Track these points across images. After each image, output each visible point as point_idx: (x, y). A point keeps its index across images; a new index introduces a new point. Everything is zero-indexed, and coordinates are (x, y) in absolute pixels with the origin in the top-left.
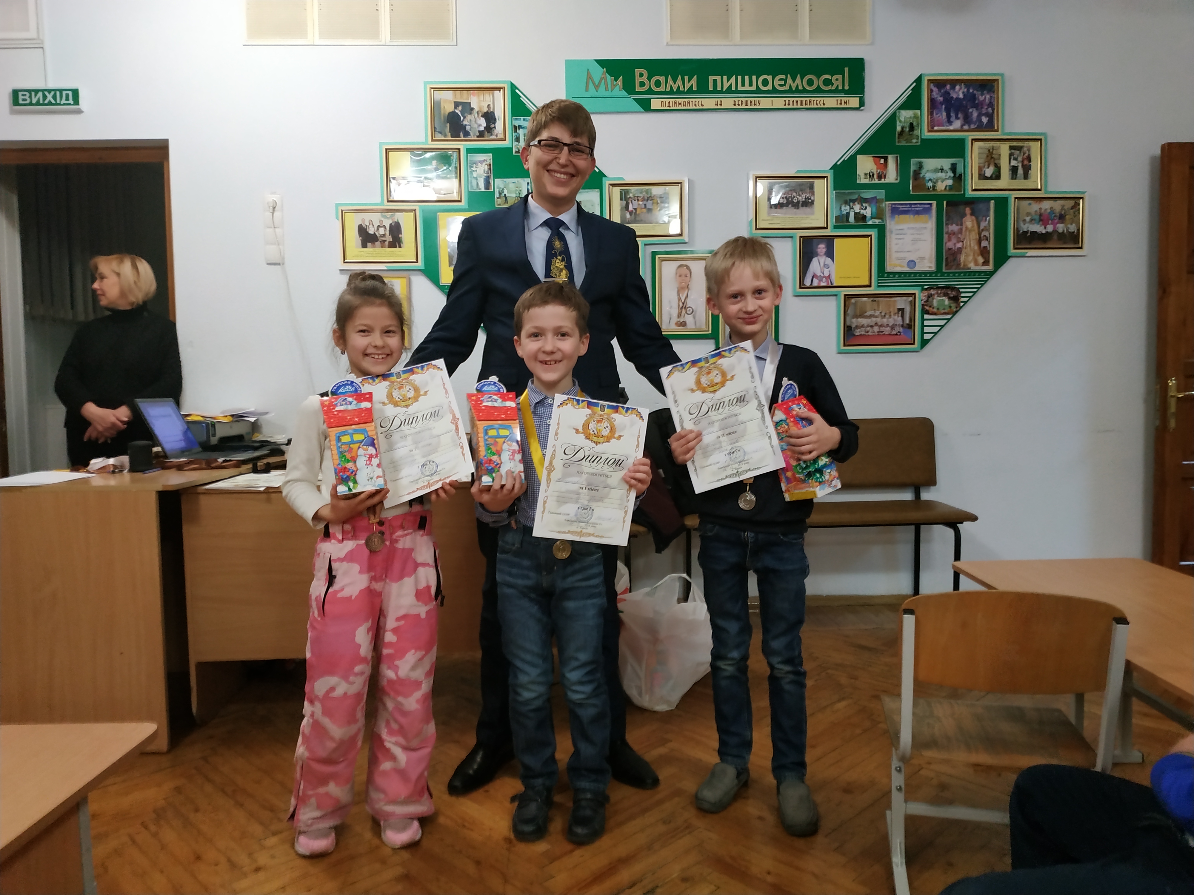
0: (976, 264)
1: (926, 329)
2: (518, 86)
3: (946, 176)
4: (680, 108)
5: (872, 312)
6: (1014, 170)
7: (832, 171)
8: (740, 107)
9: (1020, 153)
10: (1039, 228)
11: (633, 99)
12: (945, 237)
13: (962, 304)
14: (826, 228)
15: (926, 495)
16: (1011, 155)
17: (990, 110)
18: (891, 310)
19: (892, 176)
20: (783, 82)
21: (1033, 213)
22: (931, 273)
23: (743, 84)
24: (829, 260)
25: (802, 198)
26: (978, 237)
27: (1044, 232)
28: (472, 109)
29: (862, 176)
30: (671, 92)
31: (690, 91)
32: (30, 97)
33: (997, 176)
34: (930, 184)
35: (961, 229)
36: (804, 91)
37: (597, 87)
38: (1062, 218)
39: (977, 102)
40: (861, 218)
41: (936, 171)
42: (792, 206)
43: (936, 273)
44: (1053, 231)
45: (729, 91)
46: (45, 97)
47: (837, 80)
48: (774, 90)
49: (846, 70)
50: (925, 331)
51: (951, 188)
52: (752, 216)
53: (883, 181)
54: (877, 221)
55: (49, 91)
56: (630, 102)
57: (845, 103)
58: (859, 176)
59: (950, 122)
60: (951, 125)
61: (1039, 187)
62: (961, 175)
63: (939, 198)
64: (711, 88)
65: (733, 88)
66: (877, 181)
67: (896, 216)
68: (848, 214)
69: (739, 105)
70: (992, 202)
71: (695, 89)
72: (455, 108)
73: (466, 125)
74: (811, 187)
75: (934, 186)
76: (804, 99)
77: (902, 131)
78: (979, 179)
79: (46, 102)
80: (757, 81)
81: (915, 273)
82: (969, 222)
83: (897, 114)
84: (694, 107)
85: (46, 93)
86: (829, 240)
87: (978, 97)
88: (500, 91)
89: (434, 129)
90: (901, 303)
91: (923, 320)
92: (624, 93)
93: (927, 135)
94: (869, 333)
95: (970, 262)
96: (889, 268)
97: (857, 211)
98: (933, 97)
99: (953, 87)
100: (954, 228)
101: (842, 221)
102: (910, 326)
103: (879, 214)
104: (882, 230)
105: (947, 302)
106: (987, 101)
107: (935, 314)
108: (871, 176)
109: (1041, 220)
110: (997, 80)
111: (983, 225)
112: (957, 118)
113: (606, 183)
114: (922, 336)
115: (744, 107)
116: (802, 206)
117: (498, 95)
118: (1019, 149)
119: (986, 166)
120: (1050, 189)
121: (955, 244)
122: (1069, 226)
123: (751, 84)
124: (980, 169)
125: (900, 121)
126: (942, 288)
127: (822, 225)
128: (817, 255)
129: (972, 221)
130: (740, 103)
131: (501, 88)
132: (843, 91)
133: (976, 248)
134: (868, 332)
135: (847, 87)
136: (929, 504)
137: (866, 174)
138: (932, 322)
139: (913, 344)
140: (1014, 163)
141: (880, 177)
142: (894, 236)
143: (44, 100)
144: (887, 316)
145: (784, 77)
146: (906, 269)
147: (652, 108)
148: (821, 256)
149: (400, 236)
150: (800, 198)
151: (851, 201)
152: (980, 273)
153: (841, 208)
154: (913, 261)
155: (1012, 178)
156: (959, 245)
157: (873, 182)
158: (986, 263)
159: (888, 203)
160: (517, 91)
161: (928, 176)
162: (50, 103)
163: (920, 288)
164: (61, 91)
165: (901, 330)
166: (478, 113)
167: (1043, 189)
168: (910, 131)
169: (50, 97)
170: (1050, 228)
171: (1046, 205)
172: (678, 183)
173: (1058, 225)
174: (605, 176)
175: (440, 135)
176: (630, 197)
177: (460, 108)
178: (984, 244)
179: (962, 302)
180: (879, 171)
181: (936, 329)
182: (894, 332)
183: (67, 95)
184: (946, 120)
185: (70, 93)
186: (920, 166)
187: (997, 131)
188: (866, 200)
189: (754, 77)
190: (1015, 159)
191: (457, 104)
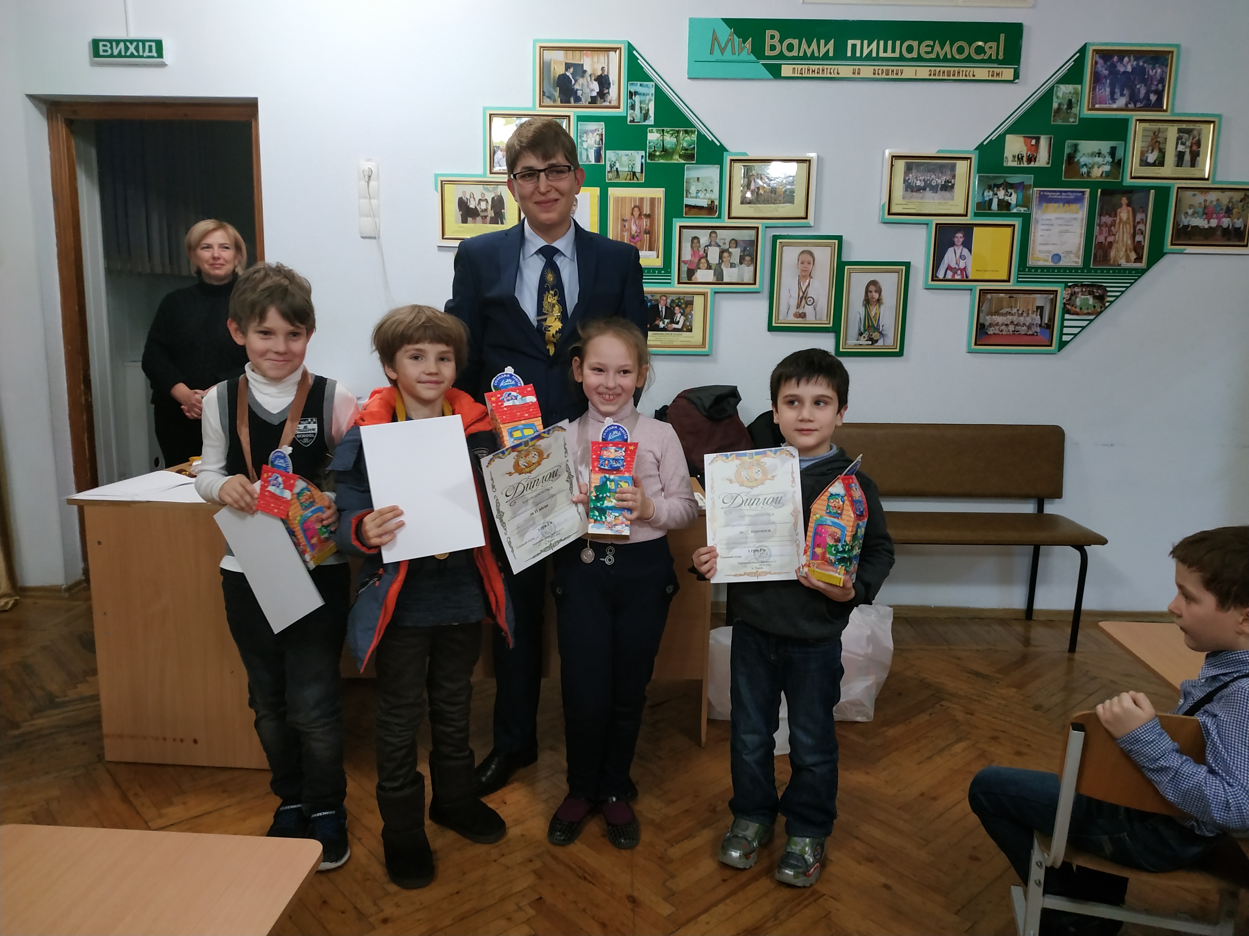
0: (1128, 260)
1: (1066, 330)
2: (636, 47)
3: (1104, 161)
4: (813, 75)
5: (1009, 310)
6: (1180, 156)
7: (977, 151)
8: (880, 76)
9: (1189, 136)
10: (1200, 222)
11: (762, 64)
12: (1097, 228)
13: (1107, 304)
14: (966, 215)
15: (1050, 508)
16: (1179, 138)
17: (1160, 86)
18: (1030, 308)
19: (1043, 159)
20: (929, 49)
21: (1197, 205)
22: (1076, 269)
23: (885, 51)
24: (966, 251)
25: (941, 181)
26: (1132, 231)
27: (1206, 227)
28: (585, 72)
29: (1010, 158)
30: (805, 57)
31: (826, 57)
32: (111, 48)
33: (1160, 162)
34: (1084, 170)
35: (1115, 221)
36: (954, 60)
37: (723, 50)
38: (1229, 212)
39: (1146, 77)
40: (1004, 205)
41: (1093, 155)
42: (930, 190)
43: (1082, 269)
44: (1217, 226)
45: (869, 57)
46: (127, 48)
47: (990, 48)
48: (920, 59)
49: (1002, 36)
50: (1064, 332)
51: (1108, 174)
52: (885, 200)
53: (1032, 165)
54: (1022, 210)
55: (131, 42)
56: (759, 68)
57: (998, 74)
58: (1006, 158)
59: (1113, 100)
60: (1115, 102)
61: (1206, 177)
62: (1120, 161)
63: (1093, 186)
64: (849, 54)
65: (874, 55)
66: (1025, 165)
67: (1045, 204)
68: (991, 201)
69: (878, 74)
70: (1152, 191)
71: (831, 54)
72: (566, 70)
73: (577, 90)
74: (953, 168)
75: (1089, 173)
76: (952, 69)
77: (1059, 109)
78: (1141, 165)
79: (128, 54)
80: (901, 47)
81: (1059, 269)
82: (1124, 213)
83: (1055, 89)
84: (829, 75)
85: (128, 44)
86: (968, 229)
87: (1148, 71)
88: (616, 51)
89: (543, 94)
90: (1040, 301)
91: (1063, 320)
92: (752, 58)
93: (1087, 113)
94: (1004, 332)
95: (1121, 259)
96: (1031, 263)
97: (1001, 197)
98: (1097, 70)
99: (1121, 60)
100: (1107, 219)
101: (983, 208)
102: (1050, 326)
103: (1026, 202)
104: (1027, 219)
105: (1091, 301)
106: (1158, 76)
107: (1077, 314)
108: (1020, 158)
109: (1205, 213)
110: (1172, 52)
111: (1139, 217)
112: (1122, 95)
113: (727, 158)
114: (1061, 338)
115: (884, 76)
116: (941, 190)
117: (614, 56)
118: (1189, 132)
119: (1150, 151)
120: (1218, 178)
121: (1106, 238)
122: (1236, 220)
123: (893, 51)
124: (1143, 153)
125: (1058, 97)
126: (1088, 286)
127: (962, 211)
128: (953, 244)
129: (1128, 212)
130: (880, 72)
131: (618, 48)
132: (997, 61)
133: (1129, 242)
134: (1002, 331)
135: (1001, 57)
136: (1054, 520)
137: (1014, 157)
138: (1072, 323)
139: (1051, 346)
140: (1181, 148)
141: (1030, 159)
142: (1040, 227)
143: (126, 52)
144: (1025, 314)
145: (931, 43)
146: (1050, 264)
147: (782, 75)
148: (957, 245)
149: (503, 211)
150: (939, 181)
151: (995, 185)
152: (1130, 270)
153: (983, 194)
154: (1057, 255)
155: (1178, 166)
156: (1111, 239)
157: (1022, 165)
158: (1139, 259)
159: (1035, 189)
160: (635, 52)
161: (1083, 160)
162: (132, 56)
163: (1063, 285)
164: (144, 42)
165: (1038, 330)
166: (590, 76)
167: (1210, 179)
168: (1067, 109)
169: (132, 48)
170: (1214, 223)
171: (1212, 197)
172: (806, 160)
173: (1224, 219)
174: (727, 151)
175: (548, 100)
176: (753, 175)
177: (571, 70)
178: (1139, 238)
179: (1108, 302)
180: (1029, 153)
181: (1076, 331)
182: (1030, 332)
183: (150, 47)
184: (1109, 97)
185: (153, 44)
186: (1075, 148)
187: (1166, 111)
188: (1012, 186)
189: (898, 43)
190: (1183, 144)
191: (568, 66)
